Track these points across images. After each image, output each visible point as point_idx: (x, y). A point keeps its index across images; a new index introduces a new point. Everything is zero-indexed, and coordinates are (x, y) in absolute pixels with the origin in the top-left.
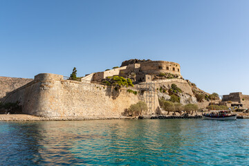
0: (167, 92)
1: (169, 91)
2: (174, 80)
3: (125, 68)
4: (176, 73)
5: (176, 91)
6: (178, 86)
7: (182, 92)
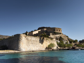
0: (58, 39)
1: (59, 39)
2: (61, 35)
3: (40, 30)
4: (60, 32)
5: (62, 39)
6: (62, 37)
7: (64, 39)
